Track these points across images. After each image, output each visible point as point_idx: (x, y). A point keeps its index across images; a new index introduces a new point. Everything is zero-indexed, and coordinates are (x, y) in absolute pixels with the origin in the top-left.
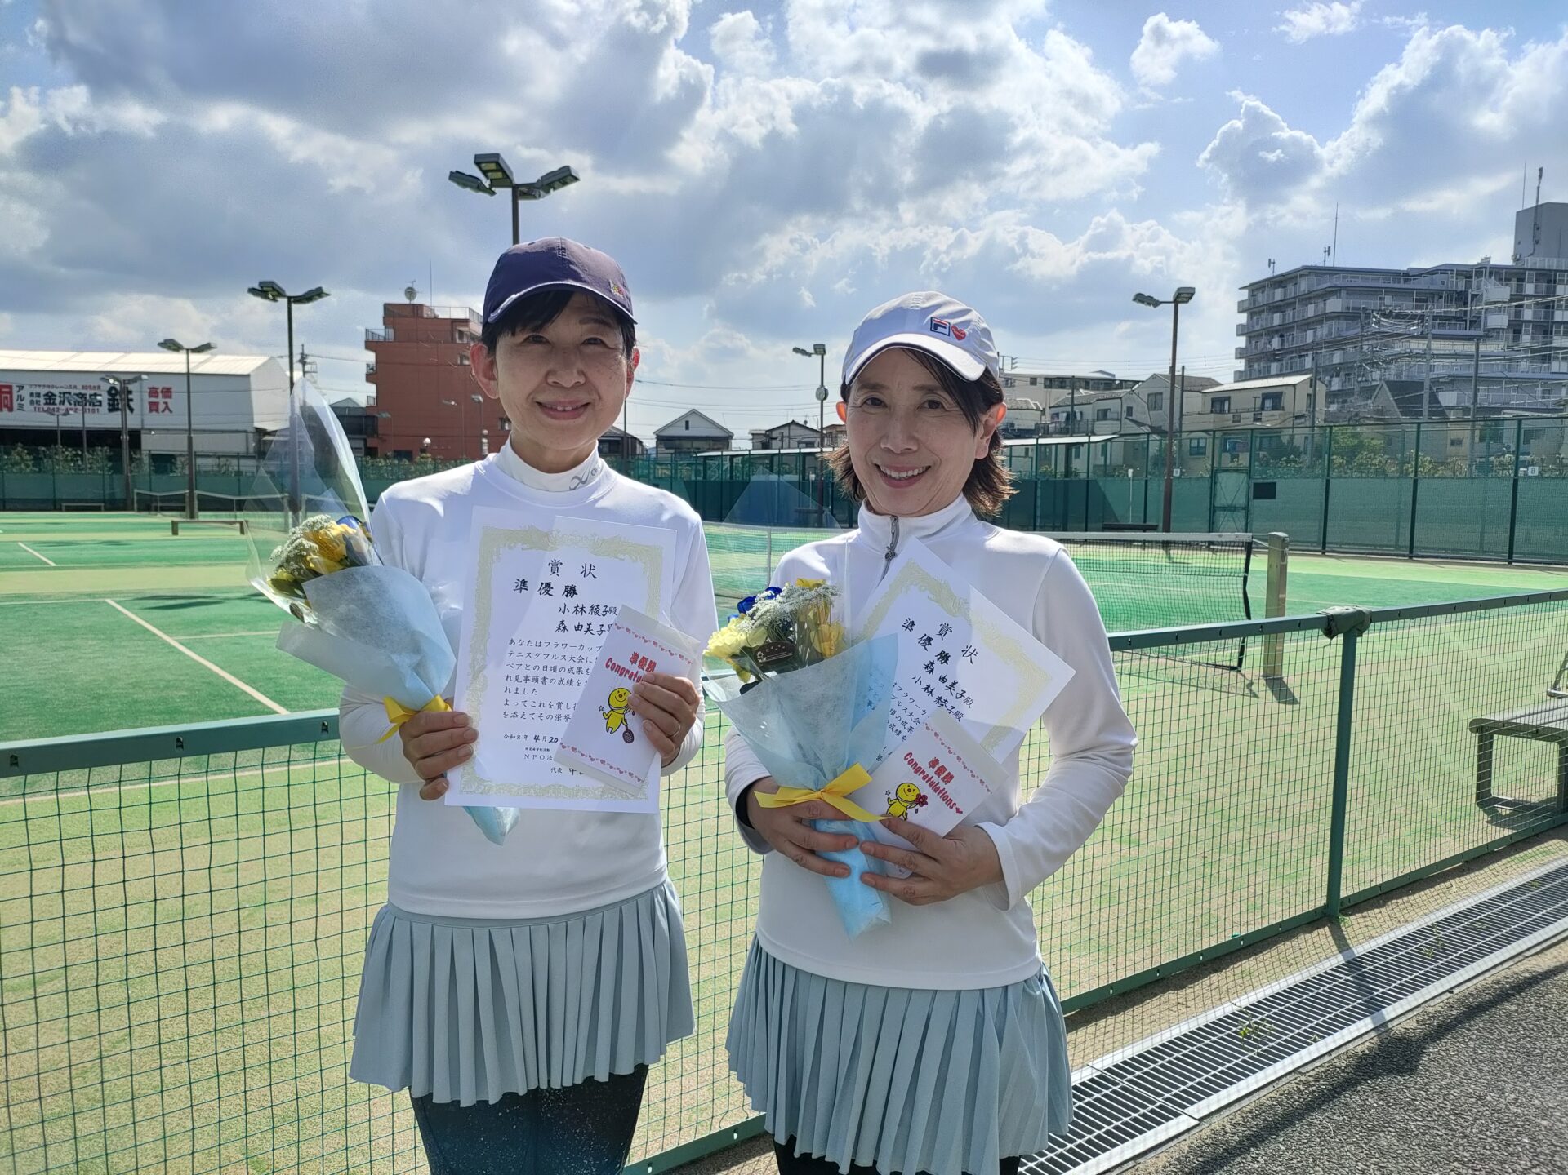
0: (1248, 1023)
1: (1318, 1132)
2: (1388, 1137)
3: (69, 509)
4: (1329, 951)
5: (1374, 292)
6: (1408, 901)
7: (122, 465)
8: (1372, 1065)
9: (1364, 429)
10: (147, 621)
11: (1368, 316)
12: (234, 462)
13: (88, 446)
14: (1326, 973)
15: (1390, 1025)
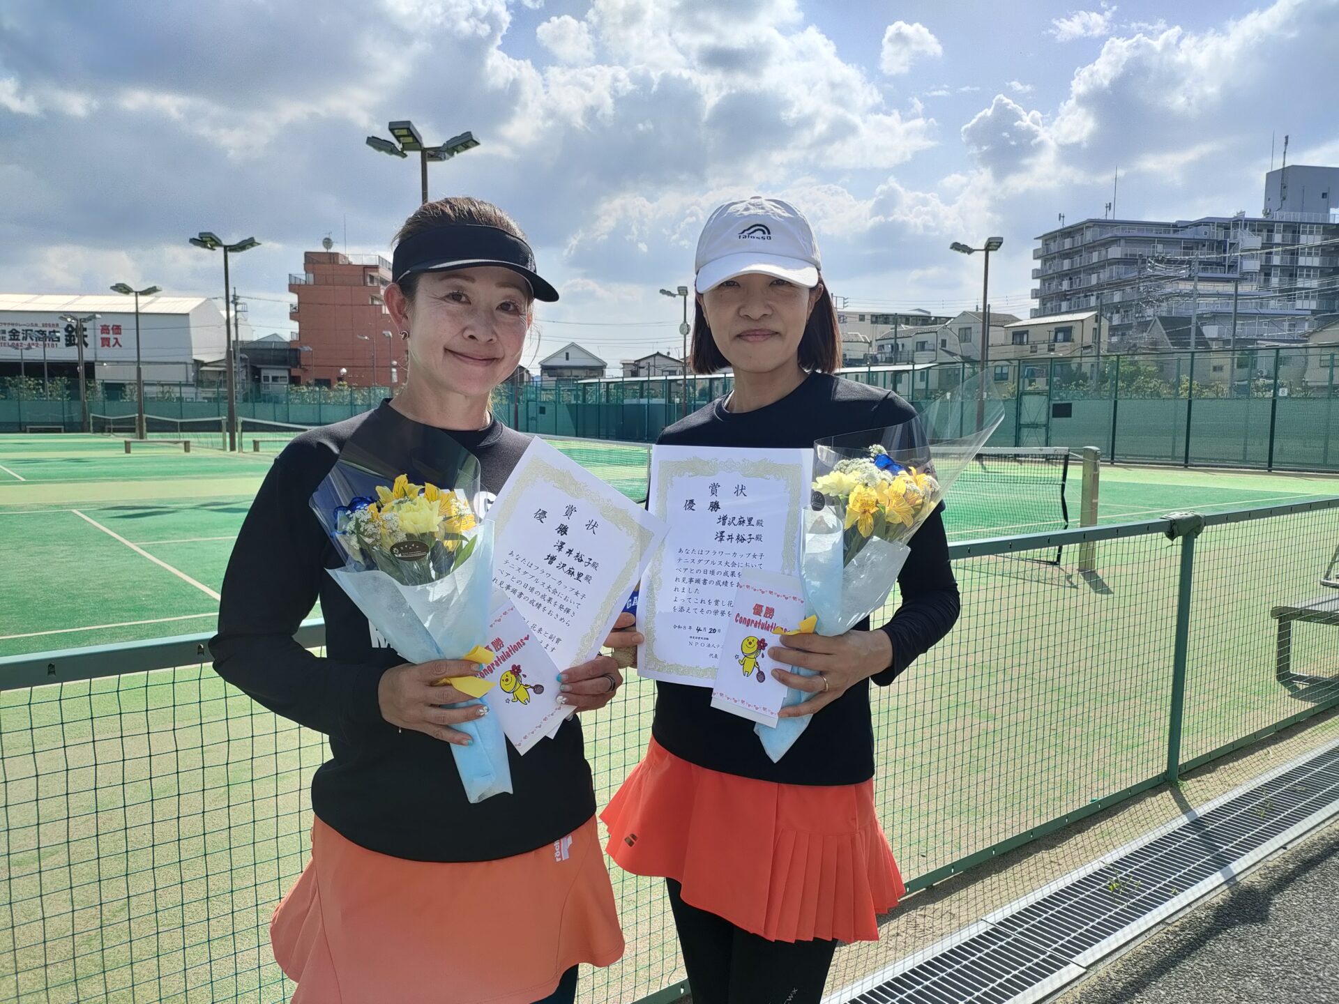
0: (1115, 878)
1: (1191, 977)
2: (1253, 981)
3: (33, 431)
4: (1174, 812)
5: (1149, 241)
6: (1234, 767)
7: (79, 393)
8: (1228, 915)
9: (1141, 358)
10: (111, 529)
11: (1144, 262)
12: (177, 389)
13: (49, 376)
14: (1174, 832)
15: (1238, 879)
